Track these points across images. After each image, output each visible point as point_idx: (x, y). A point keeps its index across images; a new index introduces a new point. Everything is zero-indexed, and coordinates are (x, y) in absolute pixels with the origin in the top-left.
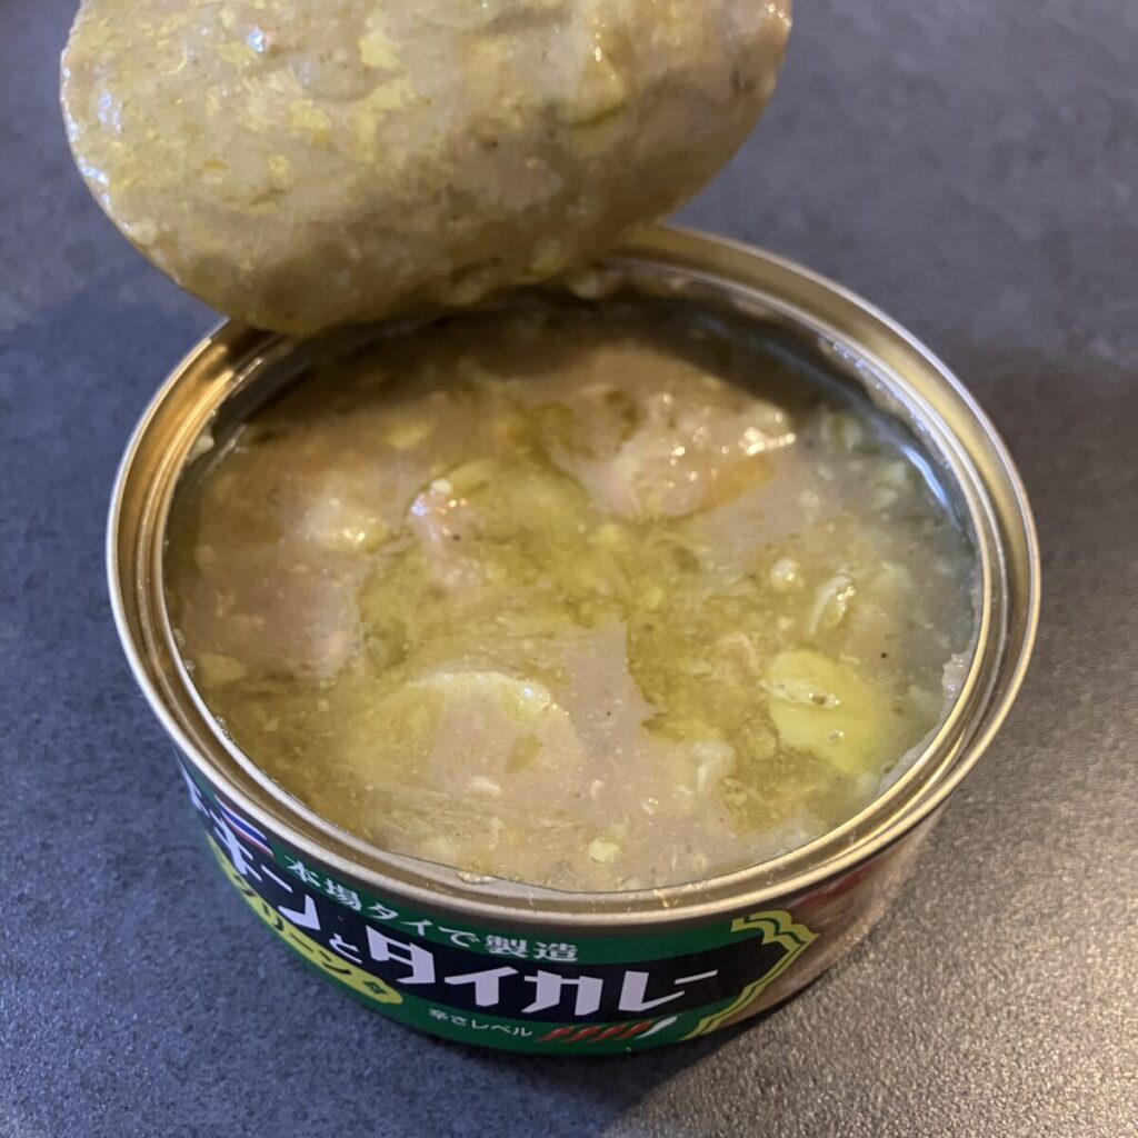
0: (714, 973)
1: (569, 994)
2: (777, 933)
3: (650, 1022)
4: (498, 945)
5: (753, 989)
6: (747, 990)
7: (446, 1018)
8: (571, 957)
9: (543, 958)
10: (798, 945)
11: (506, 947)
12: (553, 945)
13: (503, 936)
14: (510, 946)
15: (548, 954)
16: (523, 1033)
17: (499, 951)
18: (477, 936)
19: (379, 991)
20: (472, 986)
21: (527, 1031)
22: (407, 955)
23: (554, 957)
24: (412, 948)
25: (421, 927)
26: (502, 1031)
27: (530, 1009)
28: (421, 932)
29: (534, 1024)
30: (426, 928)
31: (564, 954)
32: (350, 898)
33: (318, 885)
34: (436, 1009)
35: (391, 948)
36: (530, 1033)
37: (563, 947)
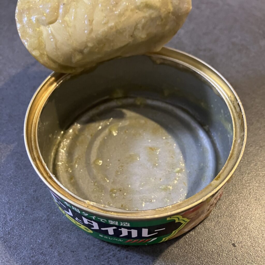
0: (164, 229)
1: (130, 233)
2: (179, 220)
3: (150, 239)
4: (111, 222)
5: (175, 232)
6: (174, 232)
7: (103, 237)
8: (129, 225)
9: (122, 226)
10: (185, 222)
11: (113, 223)
12: (124, 223)
13: (112, 220)
14: (114, 222)
15: (123, 224)
16: (121, 241)
17: (112, 224)
18: (106, 220)
19: (87, 230)
20: (107, 230)
21: (121, 240)
22: (92, 223)
23: (124, 225)
24: (92, 222)
25: (94, 218)
26: (116, 240)
27: (121, 236)
28: (94, 219)
29: (123, 239)
30: (95, 218)
31: (127, 225)
32: (78, 210)
33: (70, 207)
34: (100, 234)
35: (88, 221)
36: (122, 241)
37: (126, 223)
